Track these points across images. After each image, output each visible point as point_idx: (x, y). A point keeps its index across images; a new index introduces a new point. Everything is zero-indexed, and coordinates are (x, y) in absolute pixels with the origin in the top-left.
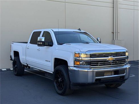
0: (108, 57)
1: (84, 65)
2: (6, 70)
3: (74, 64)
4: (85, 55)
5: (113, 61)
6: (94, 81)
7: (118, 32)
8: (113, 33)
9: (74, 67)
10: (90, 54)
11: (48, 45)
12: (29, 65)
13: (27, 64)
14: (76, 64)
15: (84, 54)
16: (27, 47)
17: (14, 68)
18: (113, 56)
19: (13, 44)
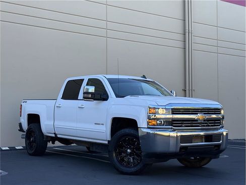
0: (197, 114)
1: (163, 125)
2: (8, 148)
3: (148, 125)
4: (164, 110)
5: (204, 121)
6: (178, 150)
7: (193, 89)
8: (185, 90)
9: (148, 128)
10: (172, 109)
11: (99, 98)
12: (58, 136)
13: (55, 134)
14: (150, 124)
15: (163, 108)
16: (57, 105)
17: (28, 143)
18: (204, 114)
19: (26, 102)
